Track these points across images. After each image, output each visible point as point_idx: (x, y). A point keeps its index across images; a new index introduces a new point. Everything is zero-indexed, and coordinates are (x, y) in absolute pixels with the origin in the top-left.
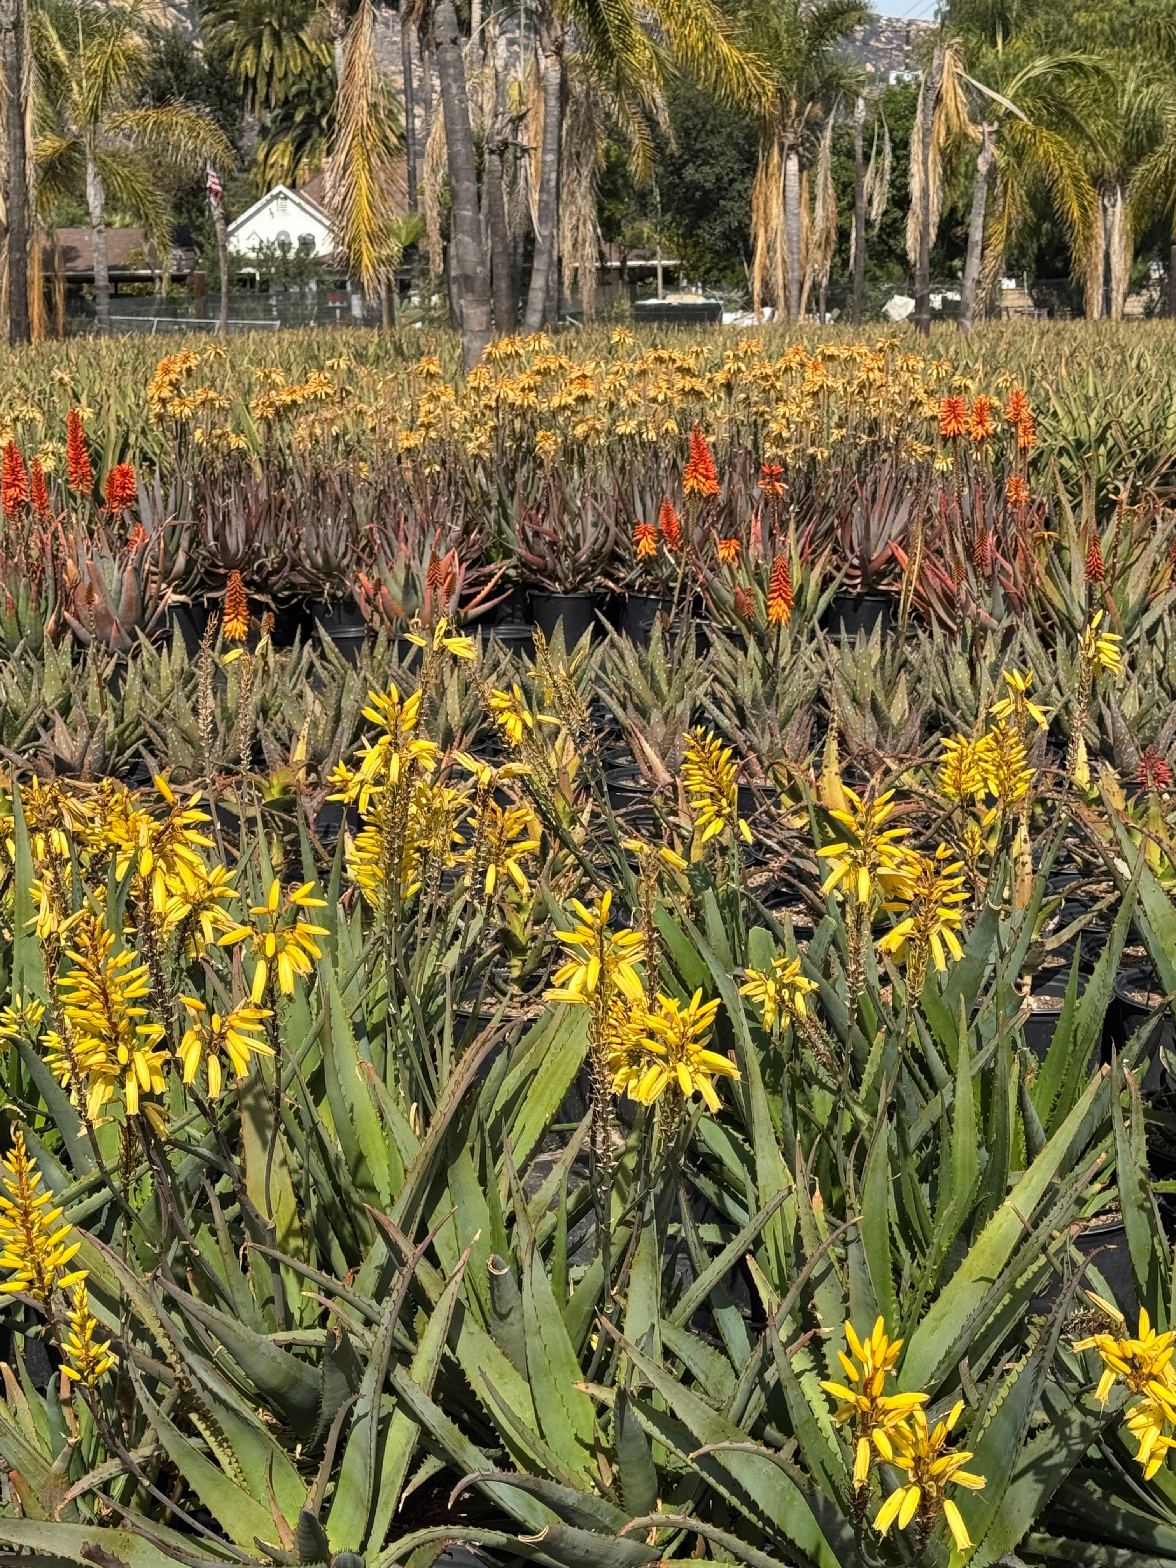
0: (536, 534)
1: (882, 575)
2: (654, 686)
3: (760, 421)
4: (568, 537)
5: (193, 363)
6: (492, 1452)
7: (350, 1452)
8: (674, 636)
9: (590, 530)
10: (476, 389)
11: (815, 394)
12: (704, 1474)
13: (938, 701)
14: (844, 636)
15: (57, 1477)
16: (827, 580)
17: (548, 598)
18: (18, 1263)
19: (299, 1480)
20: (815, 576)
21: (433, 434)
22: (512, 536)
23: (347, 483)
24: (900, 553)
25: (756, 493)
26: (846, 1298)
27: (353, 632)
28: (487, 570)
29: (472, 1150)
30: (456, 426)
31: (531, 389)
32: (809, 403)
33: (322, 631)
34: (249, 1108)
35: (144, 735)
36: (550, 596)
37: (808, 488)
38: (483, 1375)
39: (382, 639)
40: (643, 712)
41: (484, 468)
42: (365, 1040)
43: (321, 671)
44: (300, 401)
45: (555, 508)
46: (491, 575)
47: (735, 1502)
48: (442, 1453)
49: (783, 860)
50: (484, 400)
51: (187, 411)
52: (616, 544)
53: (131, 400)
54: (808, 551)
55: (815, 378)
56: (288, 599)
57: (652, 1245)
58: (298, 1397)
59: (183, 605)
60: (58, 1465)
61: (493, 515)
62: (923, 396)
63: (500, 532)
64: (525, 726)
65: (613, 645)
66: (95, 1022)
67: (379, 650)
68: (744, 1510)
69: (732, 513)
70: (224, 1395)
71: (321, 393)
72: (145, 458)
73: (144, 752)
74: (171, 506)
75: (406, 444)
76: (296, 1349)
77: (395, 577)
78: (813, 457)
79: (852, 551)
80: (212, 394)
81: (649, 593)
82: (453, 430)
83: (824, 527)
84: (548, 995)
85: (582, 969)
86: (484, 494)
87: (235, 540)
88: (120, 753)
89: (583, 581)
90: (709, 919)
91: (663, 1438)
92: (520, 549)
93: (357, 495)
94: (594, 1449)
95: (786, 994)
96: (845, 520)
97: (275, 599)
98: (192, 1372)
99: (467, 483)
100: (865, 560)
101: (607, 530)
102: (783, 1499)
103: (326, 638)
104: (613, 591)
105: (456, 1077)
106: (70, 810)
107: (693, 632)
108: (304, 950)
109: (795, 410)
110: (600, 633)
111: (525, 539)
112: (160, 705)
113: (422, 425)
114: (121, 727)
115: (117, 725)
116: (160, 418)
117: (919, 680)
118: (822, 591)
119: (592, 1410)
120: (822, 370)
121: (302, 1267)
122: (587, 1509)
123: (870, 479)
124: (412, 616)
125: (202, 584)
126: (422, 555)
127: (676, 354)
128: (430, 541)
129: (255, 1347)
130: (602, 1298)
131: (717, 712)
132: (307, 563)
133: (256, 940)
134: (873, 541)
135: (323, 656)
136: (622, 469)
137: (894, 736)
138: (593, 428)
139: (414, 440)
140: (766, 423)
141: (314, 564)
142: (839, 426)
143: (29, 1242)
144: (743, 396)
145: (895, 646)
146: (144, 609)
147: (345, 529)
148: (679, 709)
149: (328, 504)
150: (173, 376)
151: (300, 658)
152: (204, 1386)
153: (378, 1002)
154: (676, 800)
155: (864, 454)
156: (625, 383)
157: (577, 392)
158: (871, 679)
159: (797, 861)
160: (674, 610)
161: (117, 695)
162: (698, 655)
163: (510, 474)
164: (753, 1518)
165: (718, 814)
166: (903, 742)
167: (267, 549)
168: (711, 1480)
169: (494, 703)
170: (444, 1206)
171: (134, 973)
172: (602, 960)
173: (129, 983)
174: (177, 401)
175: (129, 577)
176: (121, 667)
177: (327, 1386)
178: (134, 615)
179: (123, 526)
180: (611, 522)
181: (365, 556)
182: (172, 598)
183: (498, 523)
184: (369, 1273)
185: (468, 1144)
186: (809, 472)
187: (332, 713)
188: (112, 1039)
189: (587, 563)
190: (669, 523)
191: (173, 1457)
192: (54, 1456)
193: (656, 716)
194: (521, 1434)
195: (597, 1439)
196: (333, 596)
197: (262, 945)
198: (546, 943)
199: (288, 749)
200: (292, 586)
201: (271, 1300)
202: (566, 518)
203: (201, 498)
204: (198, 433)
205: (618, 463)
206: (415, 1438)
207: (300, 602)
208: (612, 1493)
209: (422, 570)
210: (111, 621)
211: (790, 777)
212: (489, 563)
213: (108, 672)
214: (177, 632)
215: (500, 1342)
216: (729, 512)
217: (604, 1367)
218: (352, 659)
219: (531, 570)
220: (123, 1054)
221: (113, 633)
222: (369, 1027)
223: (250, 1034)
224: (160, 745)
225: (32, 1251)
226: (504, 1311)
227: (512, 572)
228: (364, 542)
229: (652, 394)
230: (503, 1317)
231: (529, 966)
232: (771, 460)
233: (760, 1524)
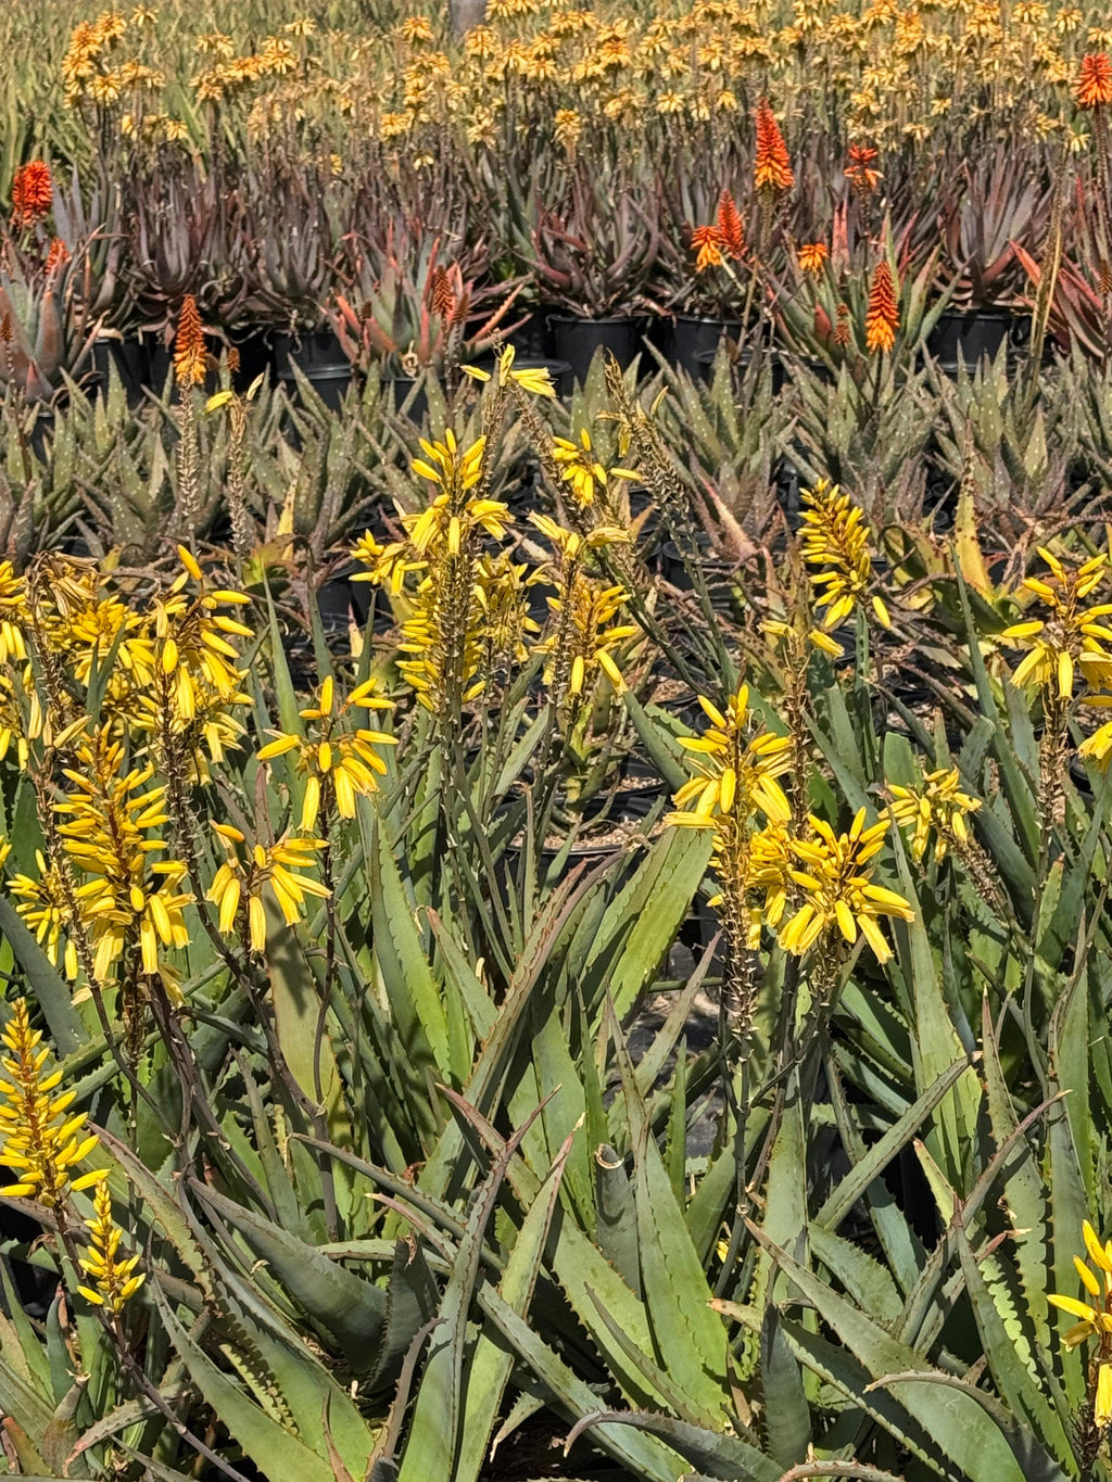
0: (558, 243)
1: (998, 287)
2: (721, 433)
3: (841, 91)
4: (598, 247)
5: (118, 30)
6: (598, 1387)
7: (426, 1388)
8: (743, 369)
9: (626, 236)
10: (478, 57)
11: (910, 56)
12: (872, 1411)
13: (1087, 446)
14: (962, 365)
15: (61, 1424)
16: (934, 294)
17: (575, 324)
18: (22, 1162)
19: (362, 1424)
20: (918, 289)
21: (423, 117)
22: (526, 246)
23: (317, 180)
24: (1026, 258)
25: (837, 184)
26: (1046, 1193)
27: (331, 371)
28: (496, 289)
29: (562, 1013)
30: (454, 106)
31: (547, 56)
32: (903, 67)
33: (297, 371)
34: (281, 964)
35: (80, 505)
36: (577, 322)
37: (905, 177)
38: (590, 1292)
39: (373, 379)
40: (710, 467)
41: (489, 159)
42: (408, 880)
43: (297, 421)
44: (254, 77)
45: (581, 209)
46: (502, 298)
47: (910, 1444)
48: (542, 1389)
49: (908, 648)
50: (489, 71)
51: (112, 93)
52: (660, 253)
53: (31, 81)
54: (906, 258)
55: (909, 36)
56: (246, 331)
57: (797, 1131)
58: (357, 1323)
59: (113, 342)
60: (63, 1409)
61: (502, 220)
62: (1050, 56)
63: (512, 241)
64: (596, 483)
65: (665, 381)
66: (102, 858)
67: (371, 393)
68: (922, 1455)
69: (806, 212)
70: (269, 1321)
71: (281, 67)
72: (56, 154)
73: (82, 527)
74: (94, 215)
75: (391, 130)
76: (349, 1264)
77: (382, 300)
78: (910, 137)
79: (962, 259)
80: (143, 71)
81: (702, 315)
82: (451, 111)
83: (924, 226)
84: (670, 819)
85: (713, 785)
86: (490, 193)
87: (177, 258)
88: (52, 529)
89: (619, 301)
90: (834, 723)
91: (819, 1367)
92: (535, 261)
93: (329, 197)
94: (727, 1382)
95: (942, 815)
96: (951, 218)
97: (228, 331)
98: (231, 1293)
99: (467, 178)
100: (977, 268)
101: (648, 236)
102: (972, 1440)
103: (303, 380)
104: (656, 314)
105: (542, 924)
106: (63, 591)
107: (768, 363)
108: (367, 765)
109: (886, 77)
110: (648, 367)
111: (544, 250)
112: (98, 468)
113: (410, 105)
114: (52, 496)
115: (45, 494)
116: (78, 102)
117: (1059, 419)
118: (927, 309)
119: (724, 1334)
120: (918, 24)
121: (352, 1159)
122: (727, 1455)
123: (982, 165)
124: (405, 351)
125: (135, 315)
126: (415, 274)
127: (732, 8)
128: (426, 254)
129: (305, 1262)
130: (733, 1195)
131: (803, 465)
132: (268, 286)
133: (304, 753)
134: (987, 245)
135: (299, 404)
136: (666, 157)
137: (1031, 489)
138: (628, 105)
139: (400, 125)
140: (847, 93)
141: (276, 287)
142: (941, 97)
143: (36, 1135)
144: (818, 60)
145: (1026, 376)
146: (67, 347)
147: (315, 240)
148: (754, 462)
149: (293, 208)
150: (93, 48)
151: (270, 405)
152: (246, 1310)
153: (422, 834)
154: (763, 577)
155: (973, 131)
156: (666, 46)
157: (608, 59)
158: (998, 420)
159: (925, 650)
160: (744, 336)
161: (41, 456)
162: (776, 391)
163: (523, 167)
164: (933, 1463)
165: (846, 591)
166: (1042, 498)
167: (216, 268)
168: (881, 1419)
169: (557, 453)
170: (527, 1084)
171: (150, 796)
172: (738, 773)
173: (143, 809)
174: (98, 80)
175: (46, 305)
176: (45, 423)
177: (394, 1309)
178: (54, 355)
179: (35, 244)
180: (653, 226)
181: (341, 273)
182: (102, 332)
183: (510, 231)
184: (436, 1172)
185: (557, 1008)
186: (905, 156)
187: (316, 474)
188: (121, 882)
189: (623, 278)
190: (729, 225)
191: (208, 1398)
192: (59, 1399)
193: (727, 471)
194: (639, 1365)
195: (731, 1371)
196: (301, 327)
197: (314, 759)
198: (611, 759)
199: (262, 521)
200: (250, 315)
201: (319, 1204)
202: (595, 221)
203: (131, 204)
204: (126, 120)
205: (660, 149)
206: (507, 1371)
207: (260, 335)
208: (754, 1436)
209: (417, 291)
210: (26, 363)
211: (908, 543)
212: (498, 281)
213: (29, 426)
214: (114, 375)
215: (609, 1253)
216: (803, 208)
217: (734, 1280)
218: (335, 406)
219: (552, 289)
220: (137, 898)
221: (30, 377)
222: (411, 866)
223: (305, 871)
224: (100, 516)
225: (38, 1146)
226: (613, 1214)
227: (528, 293)
228: (339, 257)
229: (702, 59)
230: (612, 1222)
231: (590, 788)
232: (857, 141)
233: (942, 1472)
